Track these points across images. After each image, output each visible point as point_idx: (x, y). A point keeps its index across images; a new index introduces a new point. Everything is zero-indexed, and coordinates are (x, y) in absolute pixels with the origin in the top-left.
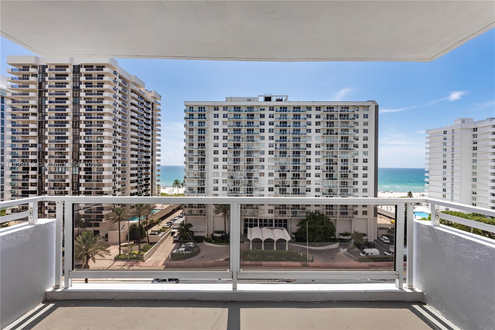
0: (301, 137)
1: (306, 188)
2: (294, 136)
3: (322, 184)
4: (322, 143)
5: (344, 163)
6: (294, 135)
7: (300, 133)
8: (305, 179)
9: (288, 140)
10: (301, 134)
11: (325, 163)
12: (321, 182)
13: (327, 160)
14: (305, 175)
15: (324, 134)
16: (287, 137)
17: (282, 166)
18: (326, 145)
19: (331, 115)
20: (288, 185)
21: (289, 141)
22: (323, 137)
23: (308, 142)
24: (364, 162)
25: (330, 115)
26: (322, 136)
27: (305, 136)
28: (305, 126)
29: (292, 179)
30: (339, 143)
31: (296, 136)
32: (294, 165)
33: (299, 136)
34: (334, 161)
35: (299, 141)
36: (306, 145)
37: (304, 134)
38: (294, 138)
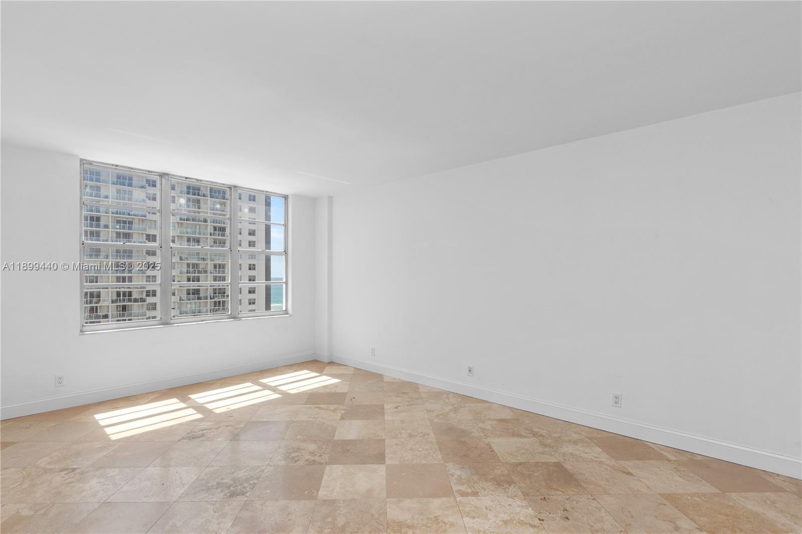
0: (136, 221)
1: (145, 317)
2: (115, 217)
3: (178, 309)
4: (179, 235)
5: (219, 271)
6: (118, 215)
7: (131, 213)
8: (143, 300)
9: (102, 223)
10: (134, 215)
11: (185, 269)
12: (176, 303)
13: (188, 265)
14: (145, 294)
15: (181, 219)
16: (102, 219)
17: (90, 276)
18: (186, 239)
19: (195, 188)
20: (104, 314)
21: (106, 227)
22: (180, 224)
23: (151, 232)
24: (250, 269)
25: (192, 188)
26: (178, 223)
27: (143, 220)
28: (144, 200)
29: (113, 302)
30: (209, 237)
31: (123, 217)
32: (118, 275)
33: (129, 218)
34: (201, 267)
35: (130, 228)
36: (145, 236)
37: (141, 216)
38: (118, 222)
